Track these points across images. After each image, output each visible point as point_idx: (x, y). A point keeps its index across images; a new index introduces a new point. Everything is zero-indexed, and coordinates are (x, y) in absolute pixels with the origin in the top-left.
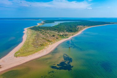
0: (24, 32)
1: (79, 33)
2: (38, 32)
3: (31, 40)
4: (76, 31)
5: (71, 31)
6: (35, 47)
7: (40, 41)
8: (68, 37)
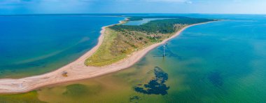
0: (101, 32)
1: (177, 34)
2: (120, 33)
3: (109, 44)
4: (173, 31)
5: (166, 32)
6: (112, 54)
7: (121, 46)
8: (161, 41)
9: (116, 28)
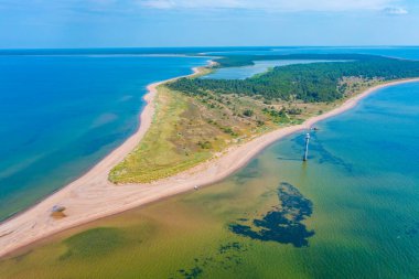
0: (147, 97)
1: (348, 105)
2: (195, 100)
3: (168, 128)
4: (335, 97)
5: (315, 97)
6: (178, 151)
7: (199, 132)
8: (301, 121)
9: (185, 87)
